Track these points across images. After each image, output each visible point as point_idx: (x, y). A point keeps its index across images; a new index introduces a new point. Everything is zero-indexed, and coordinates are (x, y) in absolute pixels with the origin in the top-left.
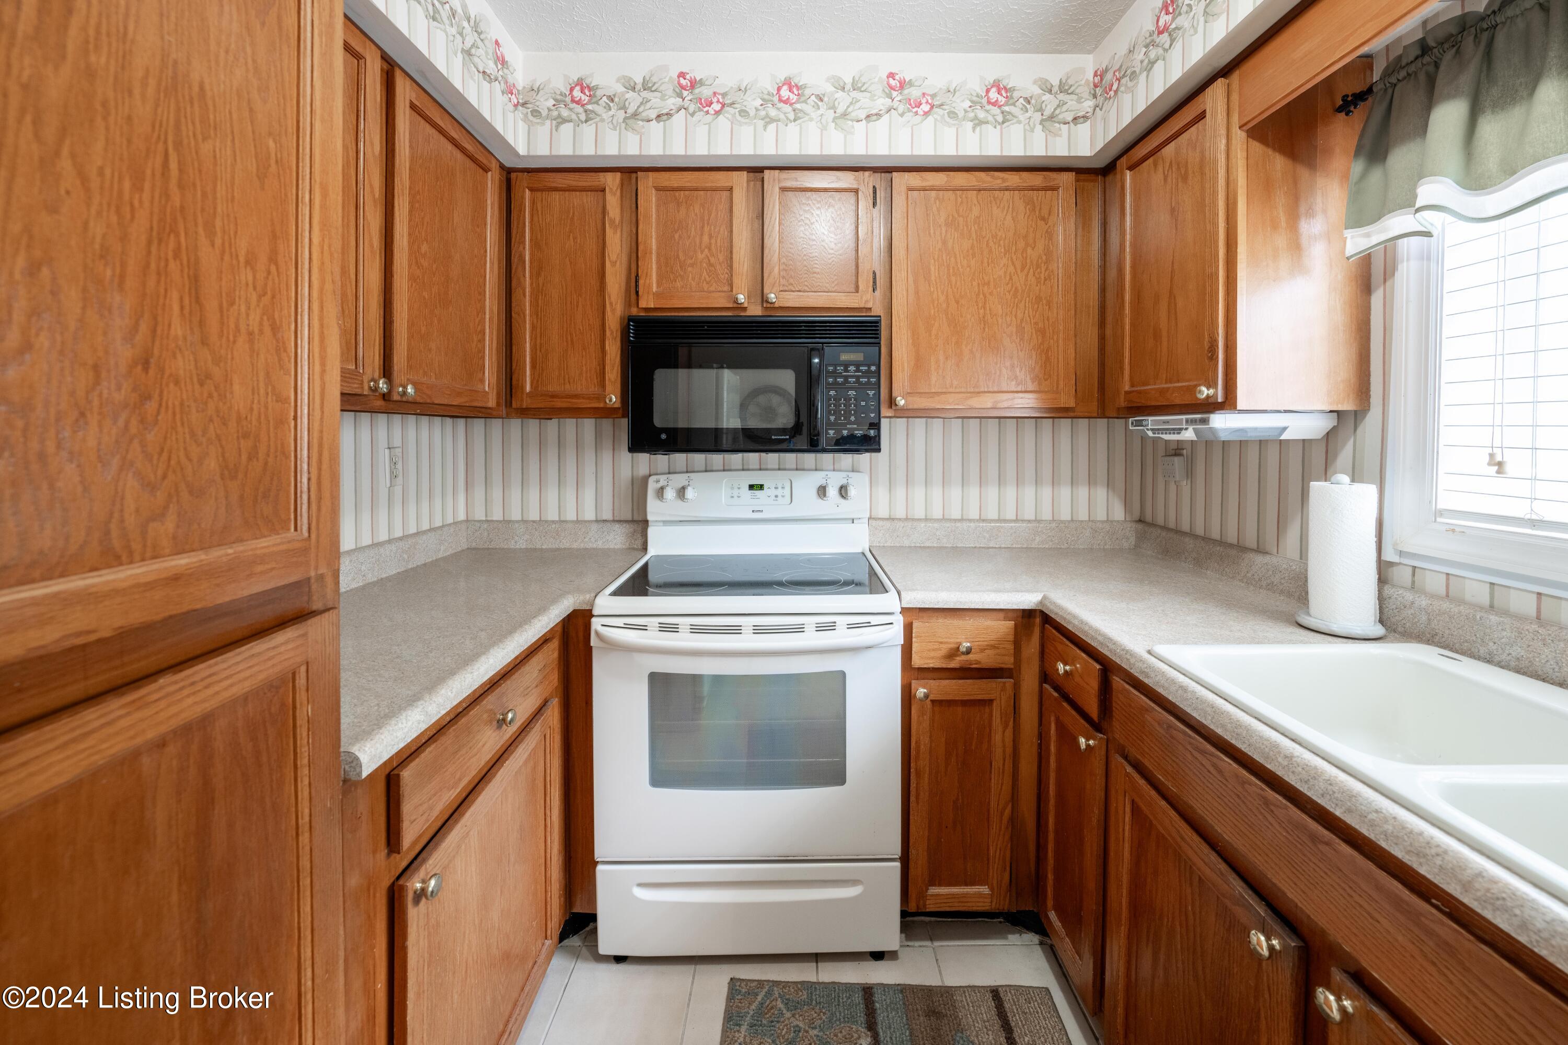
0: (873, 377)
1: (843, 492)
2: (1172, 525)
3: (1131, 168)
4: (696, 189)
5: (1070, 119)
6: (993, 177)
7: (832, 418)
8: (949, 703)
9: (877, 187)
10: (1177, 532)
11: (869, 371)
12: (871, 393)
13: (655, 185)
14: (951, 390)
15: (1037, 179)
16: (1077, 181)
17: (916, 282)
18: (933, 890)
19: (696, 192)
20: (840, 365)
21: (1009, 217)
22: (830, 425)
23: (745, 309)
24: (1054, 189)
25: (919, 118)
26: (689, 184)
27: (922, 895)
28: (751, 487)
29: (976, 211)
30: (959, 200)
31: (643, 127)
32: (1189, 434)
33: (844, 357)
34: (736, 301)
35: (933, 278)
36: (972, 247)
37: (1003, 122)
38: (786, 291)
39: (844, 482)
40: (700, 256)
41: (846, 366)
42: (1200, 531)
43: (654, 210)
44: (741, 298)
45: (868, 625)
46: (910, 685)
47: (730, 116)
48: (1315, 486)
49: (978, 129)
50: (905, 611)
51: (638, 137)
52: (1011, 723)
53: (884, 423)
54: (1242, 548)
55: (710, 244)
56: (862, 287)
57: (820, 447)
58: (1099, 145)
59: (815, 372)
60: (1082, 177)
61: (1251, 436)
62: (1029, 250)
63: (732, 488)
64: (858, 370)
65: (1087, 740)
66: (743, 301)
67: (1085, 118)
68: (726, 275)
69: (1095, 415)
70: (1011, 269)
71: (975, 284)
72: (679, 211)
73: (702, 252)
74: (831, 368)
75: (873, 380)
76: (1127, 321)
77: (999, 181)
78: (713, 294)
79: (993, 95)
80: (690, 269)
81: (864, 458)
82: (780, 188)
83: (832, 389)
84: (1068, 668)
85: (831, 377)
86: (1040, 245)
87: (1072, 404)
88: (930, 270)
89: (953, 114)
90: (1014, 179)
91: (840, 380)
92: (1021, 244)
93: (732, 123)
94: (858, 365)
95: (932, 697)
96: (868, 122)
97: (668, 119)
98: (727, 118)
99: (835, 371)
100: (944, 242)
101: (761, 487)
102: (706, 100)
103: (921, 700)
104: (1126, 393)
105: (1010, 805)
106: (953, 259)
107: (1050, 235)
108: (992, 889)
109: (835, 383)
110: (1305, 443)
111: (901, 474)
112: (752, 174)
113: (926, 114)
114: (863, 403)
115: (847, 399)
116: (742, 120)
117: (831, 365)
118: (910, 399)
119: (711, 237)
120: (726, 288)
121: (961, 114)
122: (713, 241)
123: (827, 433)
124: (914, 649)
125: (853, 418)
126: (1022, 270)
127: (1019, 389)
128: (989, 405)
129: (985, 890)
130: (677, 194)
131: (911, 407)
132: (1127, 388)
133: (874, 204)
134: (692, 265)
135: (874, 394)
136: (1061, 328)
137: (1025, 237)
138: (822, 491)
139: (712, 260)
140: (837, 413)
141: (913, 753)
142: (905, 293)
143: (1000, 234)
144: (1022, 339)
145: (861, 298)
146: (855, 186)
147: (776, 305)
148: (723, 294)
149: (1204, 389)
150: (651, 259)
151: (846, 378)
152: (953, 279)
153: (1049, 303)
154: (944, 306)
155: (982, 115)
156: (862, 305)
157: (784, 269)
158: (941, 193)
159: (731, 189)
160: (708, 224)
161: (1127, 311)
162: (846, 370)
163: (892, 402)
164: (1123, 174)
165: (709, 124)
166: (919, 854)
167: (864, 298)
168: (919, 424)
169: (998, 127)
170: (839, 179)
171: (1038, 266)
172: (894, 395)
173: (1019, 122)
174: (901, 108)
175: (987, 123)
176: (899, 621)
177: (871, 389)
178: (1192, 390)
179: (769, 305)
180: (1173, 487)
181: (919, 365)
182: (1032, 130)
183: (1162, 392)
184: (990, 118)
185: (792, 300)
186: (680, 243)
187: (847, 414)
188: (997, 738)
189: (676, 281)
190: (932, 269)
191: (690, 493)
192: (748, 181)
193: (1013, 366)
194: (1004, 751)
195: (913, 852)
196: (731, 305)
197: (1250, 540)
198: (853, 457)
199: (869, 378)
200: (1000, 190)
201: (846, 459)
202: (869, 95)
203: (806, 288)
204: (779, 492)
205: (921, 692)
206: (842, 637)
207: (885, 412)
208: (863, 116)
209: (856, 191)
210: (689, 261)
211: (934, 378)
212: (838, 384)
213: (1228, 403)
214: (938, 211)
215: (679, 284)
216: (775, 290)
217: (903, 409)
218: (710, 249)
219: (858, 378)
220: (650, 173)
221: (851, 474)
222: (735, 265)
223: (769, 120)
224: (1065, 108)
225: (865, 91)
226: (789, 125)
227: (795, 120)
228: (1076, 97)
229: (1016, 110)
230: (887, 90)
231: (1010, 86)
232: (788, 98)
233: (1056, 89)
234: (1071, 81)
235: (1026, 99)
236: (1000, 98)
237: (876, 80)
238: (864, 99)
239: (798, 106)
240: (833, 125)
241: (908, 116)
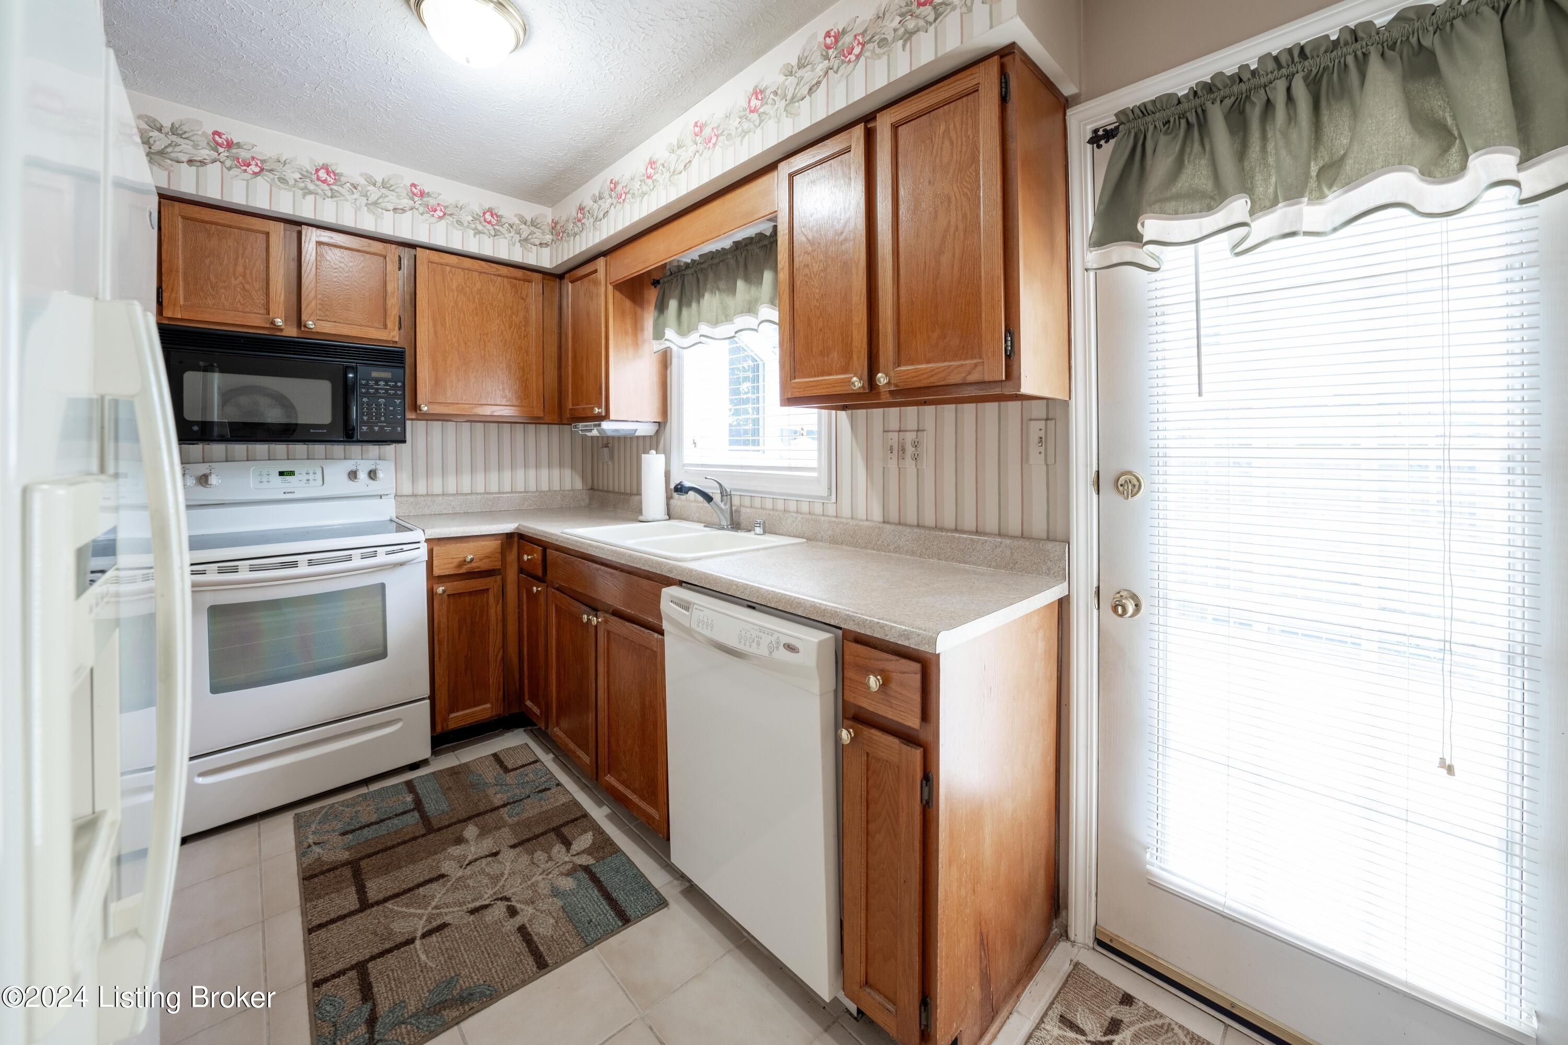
0: (399, 390)
1: (372, 475)
2: (605, 489)
3: (572, 282)
4: (230, 227)
5: (538, 243)
6: (490, 266)
7: (365, 418)
8: (460, 595)
9: (402, 256)
10: (608, 492)
11: (395, 386)
12: (398, 401)
13: (182, 214)
14: (461, 402)
15: (519, 273)
16: (543, 279)
17: (434, 326)
18: (452, 715)
19: (229, 229)
20: (372, 380)
21: (501, 294)
22: (364, 423)
23: (281, 330)
24: (530, 281)
25: (434, 220)
26: (222, 221)
27: (446, 720)
28: (281, 474)
29: (478, 285)
30: (467, 276)
31: (172, 166)
32: (595, 433)
33: (375, 374)
34: (273, 323)
35: (448, 325)
36: (476, 309)
37: (495, 236)
38: (322, 320)
39: (373, 467)
40: (233, 282)
41: (377, 381)
42: (617, 489)
43: (180, 236)
44: (279, 322)
45: (402, 550)
47: (269, 180)
48: (643, 456)
49: (478, 236)
50: (428, 541)
51: (166, 173)
52: (501, 601)
53: (408, 423)
55: (245, 273)
56: (389, 325)
57: (355, 439)
58: (554, 265)
59: (350, 383)
60: (546, 278)
61: (619, 433)
62: (514, 317)
63: (261, 475)
64: (387, 385)
65: (538, 588)
66: (280, 324)
67: (547, 245)
68: (262, 301)
69: (556, 422)
70: (502, 327)
71: (478, 333)
72: (209, 241)
73: (236, 279)
74: (364, 382)
75: (399, 392)
76: (570, 368)
77: (494, 270)
78: (249, 315)
79: (488, 216)
80: (222, 290)
81: (390, 449)
82: (317, 242)
83: (365, 397)
85: (364, 388)
86: (521, 314)
87: (543, 415)
88: (445, 320)
89: (459, 222)
90: (504, 270)
91: (372, 391)
92: (509, 312)
93: (271, 185)
94: (387, 381)
96: (395, 213)
97: (202, 166)
98: (267, 181)
99: (367, 384)
100: (456, 303)
101: (291, 473)
102: (244, 161)
103: (440, 595)
104: (571, 409)
106: (462, 314)
107: (527, 310)
108: (492, 704)
109: (367, 393)
110: (649, 437)
111: (422, 459)
112: (288, 225)
113: (440, 218)
114: (391, 408)
115: (378, 405)
116: (281, 185)
117: (364, 380)
118: (431, 406)
119: (245, 268)
120: (262, 311)
121: (466, 224)
122: (248, 272)
123: (361, 429)
124: (435, 564)
125: (383, 419)
126: (510, 328)
127: (508, 404)
128: (489, 413)
129: (487, 706)
130: (208, 226)
131: (432, 412)
132: (571, 406)
133: (400, 269)
134: (225, 288)
135: (400, 403)
136: (534, 367)
137: (512, 308)
138: (353, 475)
139: (247, 287)
140: (369, 414)
142: (426, 333)
143: (494, 303)
144: (510, 373)
145: (389, 333)
146: (384, 253)
147: (314, 330)
148: (259, 316)
149: (598, 409)
150: (178, 276)
151: (377, 390)
152: (463, 328)
153: (527, 352)
154: (456, 345)
155: (480, 228)
156: (390, 339)
157: (320, 304)
158: (453, 269)
159: (268, 234)
160: (242, 257)
161: (570, 362)
162: (377, 384)
163: (415, 407)
164: (568, 283)
165: (247, 181)
166: (442, 693)
167: (392, 334)
168: (437, 425)
169: (492, 238)
170: (369, 246)
171: (520, 328)
172: (418, 403)
173: (506, 238)
174: (421, 209)
175: (484, 233)
176: (424, 547)
177: (398, 399)
178: (593, 409)
179: (306, 330)
180: (605, 466)
181: (437, 383)
182: (514, 245)
183: (584, 409)
184: (486, 231)
185: (328, 328)
186: (212, 267)
187: (378, 415)
189: (206, 299)
190: (447, 319)
191: (213, 480)
192: (285, 230)
193: (503, 389)
194: (497, 619)
196: (268, 326)
198: (379, 448)
199: (396, 391)
200: (495, 275)
201: (373, 450)
202: (396, 194)
203: (341, 321)
204: (311, 477)
205: (440, 589)
207: (409, 415)
208: (391, 208)
209: (385, 257)
210: (221, 284)
211: (449, 393)
212: (370, 393)
213: (607, 416)
214: (451, 280)
215: (210, 301)
216: (312, 318)
217: (425, 414)
218: (244, 276)
219: (387, 390)
220: (176, 204)
221: (378, 462)
222: (272, 294)
223: (307, 192)
224: (534, 236)
225: (392, 191)
226: (327, 199)
227: (332, 197)
228: (541, 231)
229: (503, 230)
230: (410, 195)
231: (499, 214)
232: (326, 179)
233: (528, 223)
234: (538, 221)
235: (509, 224)
236: (493, 220)
237: (402, 185)
238: (392, 197)
239: (334, 187)
240: (366, 208)
241: (426, 216)
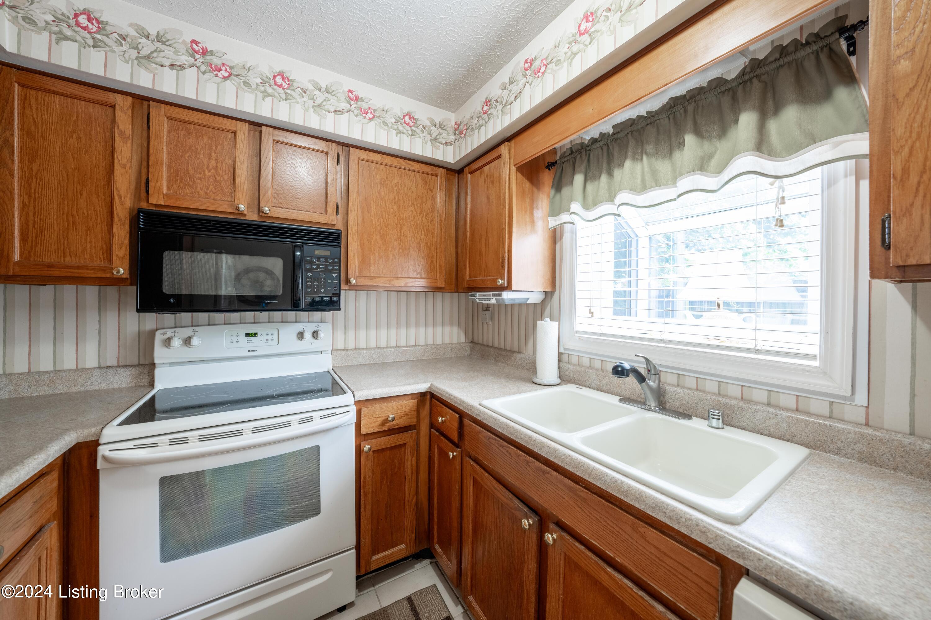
0: (336, 266)
1: (315, 335)
2: (485, 343)
3: (471, 173)
4: (206, 126)
5: (444, 142)
6: (406, 162)
7: (309, 290)
8: (383, 450)
9: (340, 153)
10: (487, 346)
11: (333, 262)
12: (335, 275)
13: (167, 114)
14: (382, 276)
15: (428, 169)
16: (447, 174)
17: (363, 213)
18: (375, 558)
19: (205, 128)
20: (315, 257)
21: (414, 186)
22: (307, 294)
23: (245, 215)
24: (436, 175)
25: (366, 121)
26: (199, 121)
27: (368, 563)
28: (247, 335)
29: (397, 179)
30: (388, 171)
31: (157, 69)
32: (493, 301)
33: (317, 252)
34: (237, 208)
35: (373, 212)
36: (395, 198)
37: (412, 135)
38: (277, 207)
39: (316, 329)
40: (207, 174)
41: (319, 258)
42: (496, 345)
43: (165, 133)
44: (242, 207)
45: (335, 414)
46: (360, 445)
47: (236, 83)
48: (539, 323)
49: (399, 135)
50: (357, 403)
51: (152, 75)
52: (415, 454)
53: (342, 292)
54: (512, 352)
55: (217, 167)
56: (329, 211)
57: (300, 308)
58: (457, 159)
59: (297, 260)
60: (449, 172)
61: (517, 302)
62: (424, 205)
63: (232, 336)
64: (326, 261)
65: (453, 453)
66: (243, 209)
67: (451, 144)
68: (230, 190)
69: (454, 291)
70: (415, 213)
71: (396, 218)
72: (189, 139)
73: (209, 171)
74: (308, 259)
75: (336, 268)
76: (468, 246)
77: (409, 166)
78: (219, 202)
79: (407, 119)
80: (198, 181)
81: (329, 314)
82: (274, 140)
83: (309, 272)
84: (443, 419)
85: (308, 264)
86: (429, 202)
87: (443, 286)
88: (371, 208)
89: (385, 123)
90: (416, 166)
91: (314, 267)
92: (420, 201)
93: (237, 88)
94: (326, 258)
95: (373, 449)
96: (335, 114)
97: (181, 70)
98: (234, 84)
99: (311, 261)
100: (379, 193)
101: (255, 334)
102: (216, 66)
103: (366, 452)
104: (468, 281)
105: (415, 497)
106: (384, 203)
107: (433, 198)
108: (406, 545)
109: (311, 268)
110: (535, 305)
111: (352, 323)
112: (252, 126)
113: (370, 119)
114: (329, 281)
115: (319, 278)
116: (246, 88)
117: (308, 257)
118: (359, 279)
119: (217, 162)
120: (230, 199)
121: (390, 125)
122: (219, 165)
123: (305, 299)
124: (362, 424)
125: (323, 290)
126: (420, 213)
127: (418, 277)
128: (403, 285)
129: (403, 546)
130: (188, 126)
131: (359, 284)
132: (468, 278)
133: (338, 163)
134: (200, 179)
135: (337, 276)
136: (438, 246)
137: (422, 198)
138: (301, 335)
139: (218, 178)
140: (312, 286)
141: (362, 483)
142: (356, 218)
143: (409, 194)
144: (419, 251)
145: (329, 218)
146: (326, 150)
147: (269, 215)
148: (227, 203)
149: (500, 280)
150: (162, 168)
151: (318, 265)
152: (384, 214)
153: (433, 233)
154: (379, 228)
155: (401, 128)
156: (329, 222)
157: (275, 193)
158: (378, 165)
159: (235, 133)
160: (215, 152)
161: (468, 241)
162: (318, 261)
163: (347, 281)
164: (467, 175)
165: (218, 84)
166: (366, 541)
167: (331, 218)
168: (363, 294)
169: (409, 137)
170: (315, 144)
171: (428, 214)
172: (349, 277)
173: (420, 137)
174: (356, 112)
175: (404, 133)
176: (353, 409)
177: (335, 273)
178: (495, 281)
179: (263, 215)
180: (485, 326)
181: (364, 260)
182: (426, 143)
183: (483, 281)
184: (405, 131)
185: (281, 213)
186: (190, 161)
187: (319, 287)
188: (408, 463)
189: (185, 188)
190: (372, 207)
191: (195, 341)
192: (249, 130)
193: (415, 264)
194: (412, 469)
195: (362, 540)
196: (233, 211)
197: (515, 348)
198: (321, 314)
199: (333, 266)
200: (410, 170)
201: (317, 315)
202: (336, 98)
203: (291, 207)
204: (269, 337)
205: (367, 447)
206: (317, 424)
207: (343, 287)
208: (332, 110)
209: (327, 154)
210: (198, 176)
211: (372, 269)
212: (313, 269)
213: (508, 287)
214: (376, 175)
215: (188, 191)
216: (268, 205)
217: (354, 285)
218: (216, 170)
219: (326, 266)
220: (162, 105)
221: (320, 324)
222: (237, 184)
223: (266, 95)
224: (442, 136)
225: (334, 95)
226: (282, 101)
227: (286, 100)
228: (446, 132)
229: (418, 131)
230: (348, 99)
231: (415, 117)
232: (282, 84)
233: (437, 125)
234: (444, 124)
235: (423, 126)
236: (411, 122)
237: (341, 91)
238: (333, 100)
239: (288, 91)
240: (312, 110)
241: (360, 117)
